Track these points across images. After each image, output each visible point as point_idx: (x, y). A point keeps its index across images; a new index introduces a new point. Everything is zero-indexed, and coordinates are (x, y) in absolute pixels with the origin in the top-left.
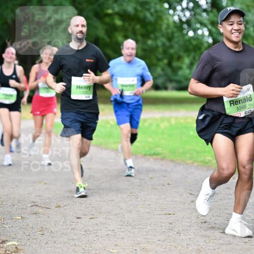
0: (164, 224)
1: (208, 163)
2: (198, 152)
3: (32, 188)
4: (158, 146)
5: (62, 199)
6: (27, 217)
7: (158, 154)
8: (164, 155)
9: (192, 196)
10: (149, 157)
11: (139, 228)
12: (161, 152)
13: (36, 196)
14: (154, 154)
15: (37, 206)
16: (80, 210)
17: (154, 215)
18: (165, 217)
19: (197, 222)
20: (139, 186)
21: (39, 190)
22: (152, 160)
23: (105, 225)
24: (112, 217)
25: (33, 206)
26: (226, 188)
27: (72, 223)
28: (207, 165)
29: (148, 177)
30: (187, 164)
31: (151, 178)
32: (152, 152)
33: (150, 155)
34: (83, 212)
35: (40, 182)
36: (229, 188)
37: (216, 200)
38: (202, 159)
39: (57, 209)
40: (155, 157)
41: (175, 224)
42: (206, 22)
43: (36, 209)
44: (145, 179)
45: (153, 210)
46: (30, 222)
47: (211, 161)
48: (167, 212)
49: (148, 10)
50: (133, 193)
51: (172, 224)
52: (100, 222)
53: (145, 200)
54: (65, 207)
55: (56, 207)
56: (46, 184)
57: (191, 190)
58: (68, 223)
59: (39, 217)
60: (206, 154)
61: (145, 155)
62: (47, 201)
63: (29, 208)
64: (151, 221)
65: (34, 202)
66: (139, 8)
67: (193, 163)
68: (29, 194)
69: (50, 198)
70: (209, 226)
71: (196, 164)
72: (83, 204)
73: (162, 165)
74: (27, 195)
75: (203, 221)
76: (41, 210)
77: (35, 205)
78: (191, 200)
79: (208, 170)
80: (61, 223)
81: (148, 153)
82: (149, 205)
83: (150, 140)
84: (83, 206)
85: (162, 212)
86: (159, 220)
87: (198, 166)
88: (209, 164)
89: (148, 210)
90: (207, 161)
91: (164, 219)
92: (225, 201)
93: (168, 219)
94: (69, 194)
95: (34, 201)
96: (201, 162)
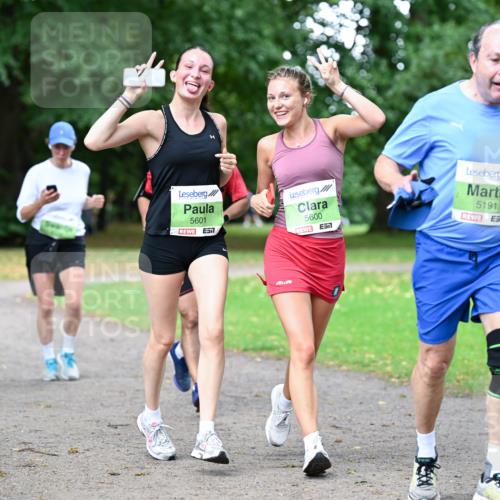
0: (282, 487)
1: (368, 365)
2: (348, 345)
3: (21, 415)
4: (270, 333)
5: (82, 437)
6: (12, 472)
7: (270, 349)
8: (281, 350)
9: (338, 431)
10: (254, 354)
11: (233, 494)
12: (276, 343)
13: (31, 431)
14: (263, 348)
15: (31, 450)
16: (117, 459)
17: (262, 467)
18: (284, 472)
19: (347, 482)
20: (234, 411)
21: (35, 419)
22: (259, 360)
23: (165, 489)
24: (179, 472)
25: (23, 450)
26: (405, 415)
27: (100, 485)
28: (366, 369)
29: (251, 393)
30: (328, 367)
31: (257, 396)
32: (259, 344)
33: (254, 350)
34: (122, 462)
35: (38, 404)
36: (410, 415)
37: (384, 438)
38: (358, 357)
39: (71, 456)
40: (264, 353)
41: (303, 486)
42: (365, 83)
43: (29, 457)
44: (244, 398)
45: (261, 458)
46: (18, 482)
47: (374, 362)
48: (288, 463)
49: (253, 57)
50: (221, 424)
51: (297, 485)
52: (156, 483)
53: (244, 439)
54: (87, 453)
55: (69, 453)
56: (49, 407)
57: (335, 419)
58: (92, 484)
59: (36, 473)
60: (365, 348)
61: (245, 350)
62: (51, 440)
63: (15, 455)
64: (257, 479)
65: (24, 443)
66: (235, 55)
67: (340, 366)
68: (15, 426)
69: (57, 436)
70: (371, 489)
71: (344, 368)
72: (124, 446)
73: (278, 370)
74: (13, 429)
75: (360, 480)
76: (38, 459)
77: (29, 449)
78: (336, 438)
79: (368, 379)
80: (79, 484)
81: (251, 346)
82: (253, 448)
83: (255, 319)
84: (123, 450)
85: (278, 464)
86: (272, 477)
87: (348, 371)
88: (371, 368)
89: (250, 458)
90: (366, 361)
91: (281, 475)
92: (403, 441)
93: (290, 475)
94: (94, 427)
95: (26, 440)
96: (355, 363)
